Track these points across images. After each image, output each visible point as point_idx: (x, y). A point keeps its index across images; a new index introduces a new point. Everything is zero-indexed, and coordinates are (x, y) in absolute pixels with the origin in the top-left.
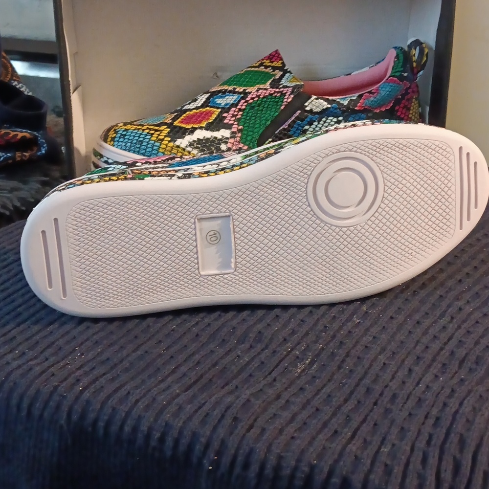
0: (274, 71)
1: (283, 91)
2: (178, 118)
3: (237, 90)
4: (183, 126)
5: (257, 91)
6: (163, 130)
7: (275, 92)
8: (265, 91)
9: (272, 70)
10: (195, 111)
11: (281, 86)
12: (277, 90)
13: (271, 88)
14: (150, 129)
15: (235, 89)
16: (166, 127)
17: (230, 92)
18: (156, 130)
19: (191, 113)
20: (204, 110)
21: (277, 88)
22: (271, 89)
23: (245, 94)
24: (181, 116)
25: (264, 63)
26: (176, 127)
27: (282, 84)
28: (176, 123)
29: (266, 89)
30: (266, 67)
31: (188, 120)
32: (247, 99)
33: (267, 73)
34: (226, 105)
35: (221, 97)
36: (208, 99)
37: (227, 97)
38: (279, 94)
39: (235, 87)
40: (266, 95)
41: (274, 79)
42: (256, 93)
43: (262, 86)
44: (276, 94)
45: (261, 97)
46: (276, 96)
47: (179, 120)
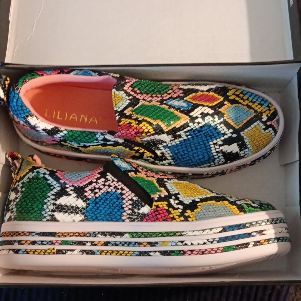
0: (131, 115)
1: (132, 91)
2: (219, 103)
3: (168, 107)
4: (216, 95)
5: (151, 101)
6: (233, 94)
7: (138, 94)
8: (145, 98)
9: (132, 115)
10: (205, 104)
11: (131, 97)
12: (135, 95)
13: (140, 100)
14: (242, 99)
15: (169, 108)
16: (230, 98)
17: (174, 107)
18: (238, 96)
19: (208, 104)
20: (197, 102)
21: (134, 97)
22: (140, 98)
23: (162, 102)
24: (216, 105)
25: (137, 124)
26: (222, 95)
27: (129, 99)
28: (222, 99)
29: (144, 99)
30: (136, 119)
31: (212, 99)
32: (161, 98)
33: (137, 114)
34: (179, 100)
35: (182, 107)
36: (193, 110)
37: (177, 105)
38: (135, 89)
39: (169, 110)
40: (145, 95)
41: (134, 107)
42: (153, 99)
43: (147, 103)
44: (138, 91)
45: (149, 95)
46: (139, 89)
47: (219, 101)
